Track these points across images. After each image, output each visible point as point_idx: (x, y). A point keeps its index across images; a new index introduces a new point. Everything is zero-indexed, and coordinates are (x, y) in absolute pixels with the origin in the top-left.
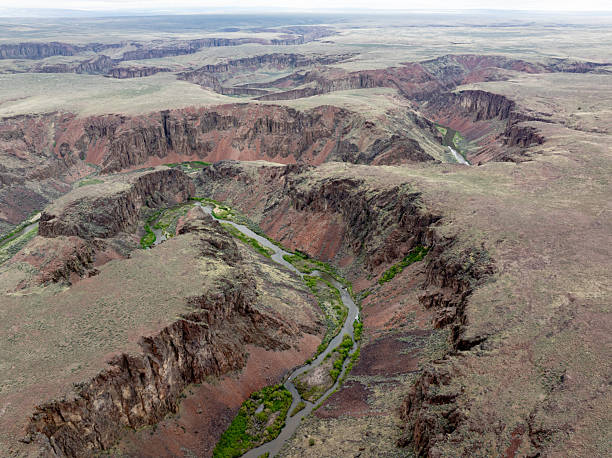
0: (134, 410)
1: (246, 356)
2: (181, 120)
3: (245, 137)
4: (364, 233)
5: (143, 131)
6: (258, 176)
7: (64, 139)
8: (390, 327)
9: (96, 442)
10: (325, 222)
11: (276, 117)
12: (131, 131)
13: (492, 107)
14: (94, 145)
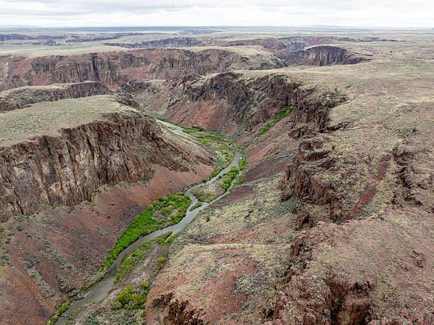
0: (53, 187)
1: (153, 172)
2: (105, 59)
3: (154, 71)
4: (244, 107)
5: (76, 65)
6: (162, 87)
7: (16, 72)
8: (267, 156)
9: (16, 205)
10: (214, 106)
11: (176, 56)
12: (68, 65)
13: (331, 56)
14: (39, 77)
